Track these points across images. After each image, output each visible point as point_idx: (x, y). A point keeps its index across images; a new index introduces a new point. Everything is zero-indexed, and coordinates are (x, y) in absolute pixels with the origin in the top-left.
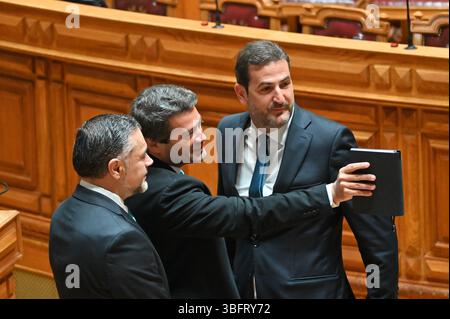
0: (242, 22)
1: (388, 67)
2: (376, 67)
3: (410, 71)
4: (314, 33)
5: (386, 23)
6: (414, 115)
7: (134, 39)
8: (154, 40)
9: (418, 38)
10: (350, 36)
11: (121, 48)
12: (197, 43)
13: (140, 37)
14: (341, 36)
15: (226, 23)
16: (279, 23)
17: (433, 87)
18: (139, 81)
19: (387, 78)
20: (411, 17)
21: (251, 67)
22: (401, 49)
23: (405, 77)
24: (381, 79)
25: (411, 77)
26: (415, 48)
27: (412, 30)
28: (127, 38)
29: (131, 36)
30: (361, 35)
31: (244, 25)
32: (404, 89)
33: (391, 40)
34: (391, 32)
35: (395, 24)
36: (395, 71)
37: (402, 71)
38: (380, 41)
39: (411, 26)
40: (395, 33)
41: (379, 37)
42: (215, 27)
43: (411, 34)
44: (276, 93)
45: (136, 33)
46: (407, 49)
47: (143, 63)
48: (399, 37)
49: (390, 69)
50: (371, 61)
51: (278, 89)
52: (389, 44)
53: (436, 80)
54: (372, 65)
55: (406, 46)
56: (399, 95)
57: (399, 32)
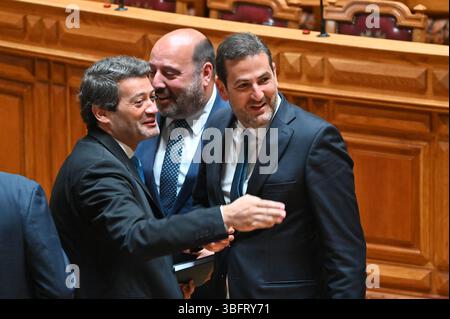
0: (146, 5)
1: (299, 55)
2: (286, 54)
3: (323, 60)
4: (222, 18)
5: (298, 9)
6: (326, 106)
7: (33, 20)
8: (54, 22)
9: (331, 25)
10: (260, 22)
11: (19, 29)
12: (98, 25)
13: (38, 18)
14: (251, 22)
15: (129, 5)
16: (185, 6)
17: (346, 77)
18: (37, 64)
19: (298, 67)
20: (324, 3)
21: (228, 62)
22: (314, 37)
23: (316, 66)
24: (291, 67)
25: (323, 66)
26: (327, 36)
27: (325, 17)
28: (25, 19)
29: (29, 17)
30: (271, 21)
31: (148, 8)
32: (315, 79)
33: (303, 27)
34: (303, 18)
35: (307, 9)
36: (305, 58)
37: (314, 60)
38: (291, 27)
39: (324, 13)
40: (307, 19)
41: (290, 24)
42: (117, 10)
43: (324, 21)
44: (254, 90)
45: (34, 14)
46: (319, 36)
47: (42, 46)
48: (311, 23)
49: (301, 58)
50: (281, 49)
51: (255, 86)
52: (301, 31)
53: (348, 69)
54: (283, 52)
55: (319, 33)
56: (311, 85)
57: (312, 18)
